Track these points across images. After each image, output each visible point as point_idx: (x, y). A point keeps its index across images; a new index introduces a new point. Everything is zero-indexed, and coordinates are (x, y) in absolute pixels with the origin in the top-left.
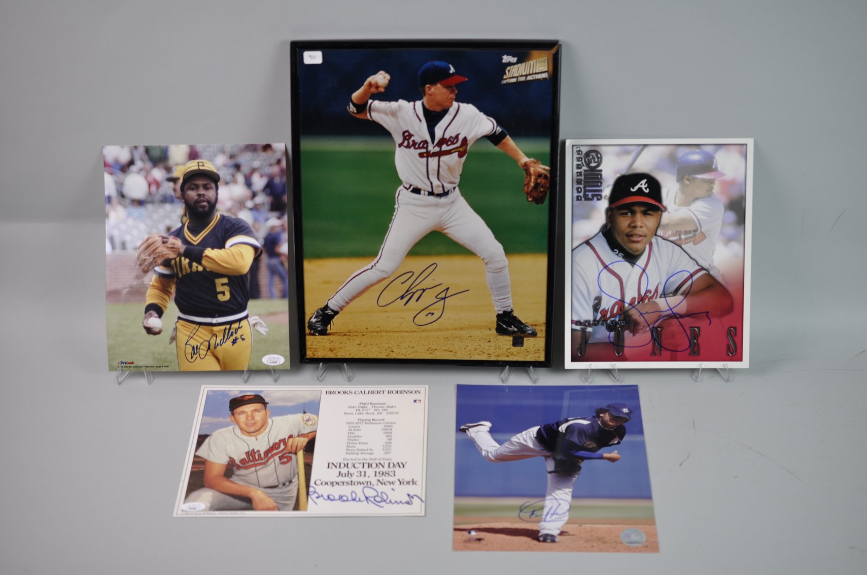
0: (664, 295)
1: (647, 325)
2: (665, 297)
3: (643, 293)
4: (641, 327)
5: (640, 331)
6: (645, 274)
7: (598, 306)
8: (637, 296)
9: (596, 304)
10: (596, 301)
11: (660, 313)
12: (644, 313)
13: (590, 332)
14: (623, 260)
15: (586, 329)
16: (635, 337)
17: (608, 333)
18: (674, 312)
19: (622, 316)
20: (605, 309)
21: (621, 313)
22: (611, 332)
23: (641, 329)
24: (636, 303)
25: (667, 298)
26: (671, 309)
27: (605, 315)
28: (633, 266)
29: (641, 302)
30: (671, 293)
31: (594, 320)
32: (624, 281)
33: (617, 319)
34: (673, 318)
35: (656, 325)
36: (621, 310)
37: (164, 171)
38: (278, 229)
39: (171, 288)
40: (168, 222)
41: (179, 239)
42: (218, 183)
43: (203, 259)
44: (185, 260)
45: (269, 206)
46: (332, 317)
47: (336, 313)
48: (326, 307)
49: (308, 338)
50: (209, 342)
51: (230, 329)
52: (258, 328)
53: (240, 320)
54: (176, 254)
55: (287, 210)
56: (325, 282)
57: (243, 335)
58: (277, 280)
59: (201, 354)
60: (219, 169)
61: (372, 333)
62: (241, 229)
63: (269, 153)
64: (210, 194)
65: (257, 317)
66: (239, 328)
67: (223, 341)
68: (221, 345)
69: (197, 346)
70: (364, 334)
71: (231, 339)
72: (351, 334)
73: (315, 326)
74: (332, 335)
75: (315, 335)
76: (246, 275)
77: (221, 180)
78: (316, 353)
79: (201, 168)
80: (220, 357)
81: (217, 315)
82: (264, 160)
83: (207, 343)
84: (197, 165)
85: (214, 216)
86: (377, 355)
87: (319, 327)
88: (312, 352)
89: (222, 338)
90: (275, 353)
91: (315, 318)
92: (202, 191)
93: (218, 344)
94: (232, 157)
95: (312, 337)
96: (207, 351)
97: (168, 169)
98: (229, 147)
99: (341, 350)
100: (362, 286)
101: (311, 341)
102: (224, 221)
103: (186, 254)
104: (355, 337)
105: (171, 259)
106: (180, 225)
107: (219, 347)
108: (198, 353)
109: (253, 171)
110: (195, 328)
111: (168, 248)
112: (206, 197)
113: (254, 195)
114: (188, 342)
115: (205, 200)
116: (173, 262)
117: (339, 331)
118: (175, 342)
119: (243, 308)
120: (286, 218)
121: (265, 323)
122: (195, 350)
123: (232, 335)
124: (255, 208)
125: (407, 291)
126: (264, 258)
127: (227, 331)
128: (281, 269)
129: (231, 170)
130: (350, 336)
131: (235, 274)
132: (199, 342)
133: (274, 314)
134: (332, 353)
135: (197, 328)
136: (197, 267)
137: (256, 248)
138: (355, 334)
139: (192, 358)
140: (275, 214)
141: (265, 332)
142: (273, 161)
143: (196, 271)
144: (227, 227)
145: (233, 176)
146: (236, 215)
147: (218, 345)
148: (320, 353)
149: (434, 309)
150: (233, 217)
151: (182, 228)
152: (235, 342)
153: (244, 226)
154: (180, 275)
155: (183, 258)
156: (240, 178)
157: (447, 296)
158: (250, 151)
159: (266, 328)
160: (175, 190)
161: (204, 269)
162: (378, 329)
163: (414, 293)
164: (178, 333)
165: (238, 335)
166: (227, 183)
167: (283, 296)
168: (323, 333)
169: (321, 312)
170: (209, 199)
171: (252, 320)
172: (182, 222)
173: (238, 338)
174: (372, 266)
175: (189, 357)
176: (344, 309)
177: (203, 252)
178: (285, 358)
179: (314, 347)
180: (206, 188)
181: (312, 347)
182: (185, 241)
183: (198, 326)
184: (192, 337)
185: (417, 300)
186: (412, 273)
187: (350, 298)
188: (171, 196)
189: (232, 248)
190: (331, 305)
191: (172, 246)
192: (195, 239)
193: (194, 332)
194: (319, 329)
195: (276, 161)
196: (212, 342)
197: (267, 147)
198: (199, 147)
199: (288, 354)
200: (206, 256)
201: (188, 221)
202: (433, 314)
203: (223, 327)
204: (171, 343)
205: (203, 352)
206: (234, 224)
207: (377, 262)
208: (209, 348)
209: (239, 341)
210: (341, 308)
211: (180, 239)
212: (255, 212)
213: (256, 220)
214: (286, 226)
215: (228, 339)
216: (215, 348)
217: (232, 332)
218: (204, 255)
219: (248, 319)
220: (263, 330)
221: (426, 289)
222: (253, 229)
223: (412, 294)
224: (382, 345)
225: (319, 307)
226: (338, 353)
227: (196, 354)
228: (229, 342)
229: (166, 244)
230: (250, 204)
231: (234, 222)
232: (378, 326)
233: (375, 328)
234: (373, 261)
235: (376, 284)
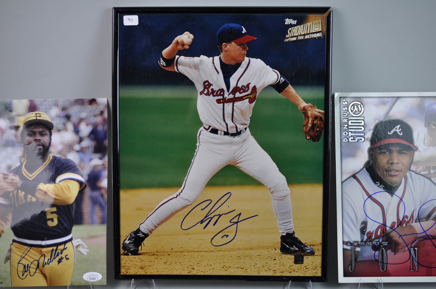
0: (419, 220)
1: (406, 245)
2: (420, 222)
3: (401, 218)
4: (400, 247)
5: (400, 250)
6: (402, 202)
7: (364, 229)
8: (396, 221)
9: (362, 227)
10: (363, 225)
11: (416, 235)
12: (403, 235)
13: (358, 251)
14: (384, 191)
15: (356, 248)
16: (395, 255)
17: (374, 252)
18: (428, 234)
19: (385, 237)
20: (370, 231)
21: (384, 235)
22: (376, 251)
23: (401, 249)
24: (396, 227)
25: (421, 222)
26: (425, 232)
27: (370, 237)
28: (392, 196)
29: (400, 226)
30: (425, 218)
31: (362, 241)
32: (385, 208)
33: (381, 240)
34: (427, 239)
35: (413, 245)
36: (383, 233)
37: (8, 121)
38: (100, 168)
39: (8, 216)
40: (9, 162)
41: (17, 176)
42: (52, 131)
43: (37, 192)
44: (21, 193)
45: (93, 149)
46: (143, 239)
47: (146, 235)
48: (138, 231)
49: (122, 257)
50: (38, 261)
51: (56, 250)
52: (80, 249)
53: (65, 242)
54: (14, 188)
55: (107, 152)
56: (138, 209)
57: (67, 255)
58: (97, 209)
59: (32, 272)
60: (53, 119)
61: (177, 253)
62: (69, 168)
63: (94, 106)
64: (45, 139)
65: (80, 240)
66: (64, 249)
67: (50, 261)
68: (48, 264)
69: (28, 265)
70: (169, 253)
71: (57, 259)
72: (158, 254)
73: (128, 247)
74: (143, 255)
75: (129, 255)
76: (72, 205)
77: (54, 128)
78: (129, 271)
79: (38, 118)
80: (47, 275)
81: (46, 238)
82: (90, 112)
83: (36, 262)
84: (35, 115)
85: (48, 156)
86: (181, 272)
87: (131, 248)
88: (126, 270)
89: (49, 258)
90: (94, 271)
91: (128, 240)
92: (38, 137)
93: (46, 262)
94: (64, 109)
95: (126, 257)
96: (36, 269)
97: (11, 119)
98: (62, 102)
99: (150, 267)
100: (168, 213)
101: (125, 260)
102: (56, 161)
103: (22, 188)
104: (162, 257)
105: (10, 192)
106: (18, 164)
107: (46, 266)
108: (28, 271)
109: (81, 120)
110: (26, 249)
111: (7, 183)
112: (41, 141)
113: (81, 140)
114: (19, 262)
115: (41, 144)
116: (11, 194)
117: (148, 251)
118: (9, 261)
119: (68, 232)
120: (106, 158)
121: (86, 245)
122: (26, 268)
123: (58, 255)
124: (82, 151)
125: (206, 217)
126: (88, 192)
127: (54, 252)
128: (101, 200)
129: (63, 120)
130: (157, 255)
131: (63, 204)
132: (30, 262)
133: (94, 237)
134: (142, 271)
135: (29, 249)
136: (31, 198)
137: (81, 183)
138: (162, 254)
139: (23, 275)
140: (98, 155)
141: (86, 253)
142: (97, 112)
143: (30, 201)
144: (58, 166)
145: (64, 125)
146: (65, 156)
147: (46, 264)
148: (132, 271)
149: (228, 232)
150: (63, 158)
151: (20, 167)
152: (61, 262)
153: (72, 165)
154: (17, 205)
155: (20, 191)
156: (70, 126)
157: (239, 221)
158: (79, 104)
159: (87, 249)
160: (16, 136)
161: (37, 199)
162: (181, 250)
163: (212, 218)
164: (12, 254)
165: (63, 255)
166: (59, 131)
167: (102, 223)
168: (135, 253)
169: (134, 235)
170: (44, 143)
171: (76, 242)
172: (21, 163)
173: (63, 258)
174: (177, 195)
175: (20, 274)
176: (153, 232)
177: (36, 186)
178: (102, 275)
179: (127, 265)
180: (42, 134)
181: (125, 265)
182: (22, 177)
183: (30, 247)
184: (23, 257)
185: (214, 225)
186: (210, 201)
187: (158, 222)
188: (13, 141)
189: (61, 183)
190: (142, 229)
191: (11, 181)
192: (31, 176)
193: (26, 253)
194: (132, 249)
195: (99, 113)
196: (41, 261)
197: (93, 101)
198: (37, 102)
199: (105, 271)
200: (40, 189)
201: (26, 161)
202: (227, 236)
203: (50, 249)
204: (5, 263)
205: (32, 270)
206: (64, 164)
207: (181, 192)
208: (38, 267)
209: (64, 260)
210: (151, 232)
211: (19, 176)
212: (81, 154)
213: (82, 160)
214: (107, 165)
215: (54, 258)
216: (43, 266)
217: (58, 253)
218: (37, 188)
219: (72, 241)
220: (84, 251)
221: (222, 215)
222: (79, 168)
223: (211, 218)
224: (185, 263)
225: (132, 231)
226: (148, 270)
227: (26, 272)
228: (55, 261)
229: (6, 180)
230: (77, 147)
231: (63, 162)
232: (182, 247)
233: (179, 249)
234: (178, 191)
235: (180, 211)
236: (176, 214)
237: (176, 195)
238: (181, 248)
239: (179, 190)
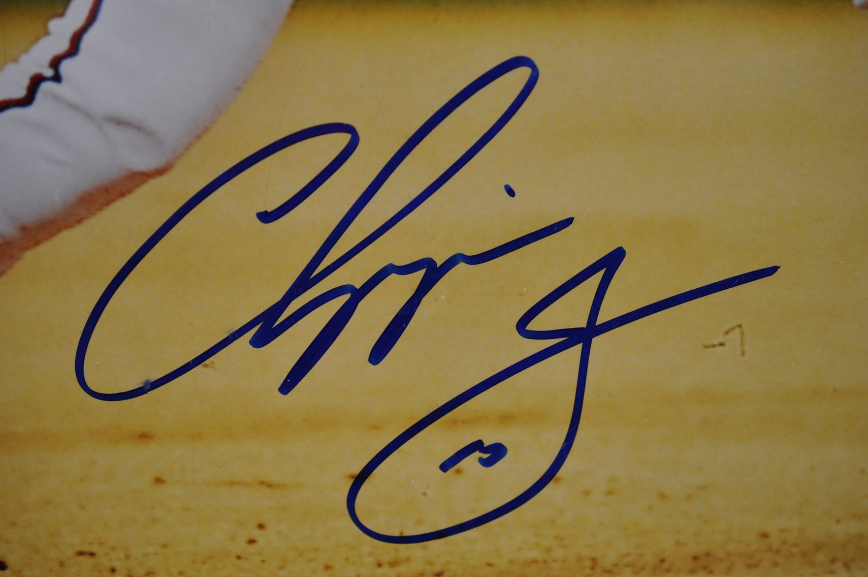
125: (304, 282)
149: (506, 419)
157: (601, 319)
163: (358, 294)
174: (36, 81)
185: (378, 353)
186: (343, 139)
202: (496, 453)
207: (74, 48)
221: (451, 263)
223: (345, 298)
232: (86, 548)
233: (62, 564)
234: (37, 40)
235: (68, 226)
236: (29, 257)
237: (25, 82)
238: (81, 553)
239: (47, 33)
